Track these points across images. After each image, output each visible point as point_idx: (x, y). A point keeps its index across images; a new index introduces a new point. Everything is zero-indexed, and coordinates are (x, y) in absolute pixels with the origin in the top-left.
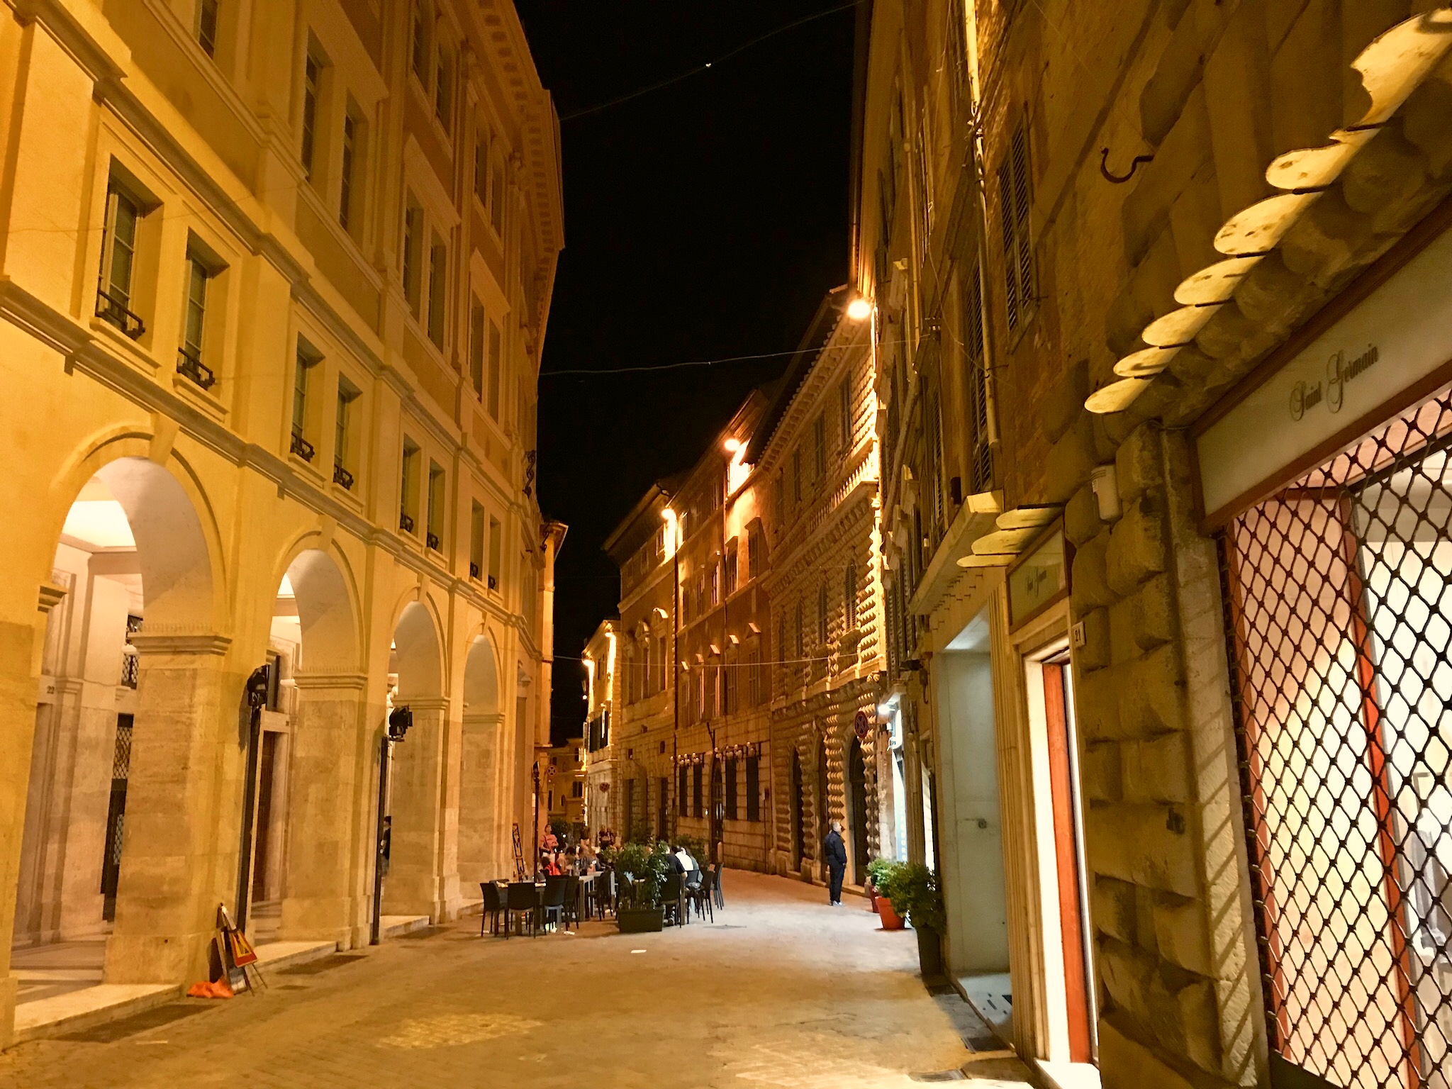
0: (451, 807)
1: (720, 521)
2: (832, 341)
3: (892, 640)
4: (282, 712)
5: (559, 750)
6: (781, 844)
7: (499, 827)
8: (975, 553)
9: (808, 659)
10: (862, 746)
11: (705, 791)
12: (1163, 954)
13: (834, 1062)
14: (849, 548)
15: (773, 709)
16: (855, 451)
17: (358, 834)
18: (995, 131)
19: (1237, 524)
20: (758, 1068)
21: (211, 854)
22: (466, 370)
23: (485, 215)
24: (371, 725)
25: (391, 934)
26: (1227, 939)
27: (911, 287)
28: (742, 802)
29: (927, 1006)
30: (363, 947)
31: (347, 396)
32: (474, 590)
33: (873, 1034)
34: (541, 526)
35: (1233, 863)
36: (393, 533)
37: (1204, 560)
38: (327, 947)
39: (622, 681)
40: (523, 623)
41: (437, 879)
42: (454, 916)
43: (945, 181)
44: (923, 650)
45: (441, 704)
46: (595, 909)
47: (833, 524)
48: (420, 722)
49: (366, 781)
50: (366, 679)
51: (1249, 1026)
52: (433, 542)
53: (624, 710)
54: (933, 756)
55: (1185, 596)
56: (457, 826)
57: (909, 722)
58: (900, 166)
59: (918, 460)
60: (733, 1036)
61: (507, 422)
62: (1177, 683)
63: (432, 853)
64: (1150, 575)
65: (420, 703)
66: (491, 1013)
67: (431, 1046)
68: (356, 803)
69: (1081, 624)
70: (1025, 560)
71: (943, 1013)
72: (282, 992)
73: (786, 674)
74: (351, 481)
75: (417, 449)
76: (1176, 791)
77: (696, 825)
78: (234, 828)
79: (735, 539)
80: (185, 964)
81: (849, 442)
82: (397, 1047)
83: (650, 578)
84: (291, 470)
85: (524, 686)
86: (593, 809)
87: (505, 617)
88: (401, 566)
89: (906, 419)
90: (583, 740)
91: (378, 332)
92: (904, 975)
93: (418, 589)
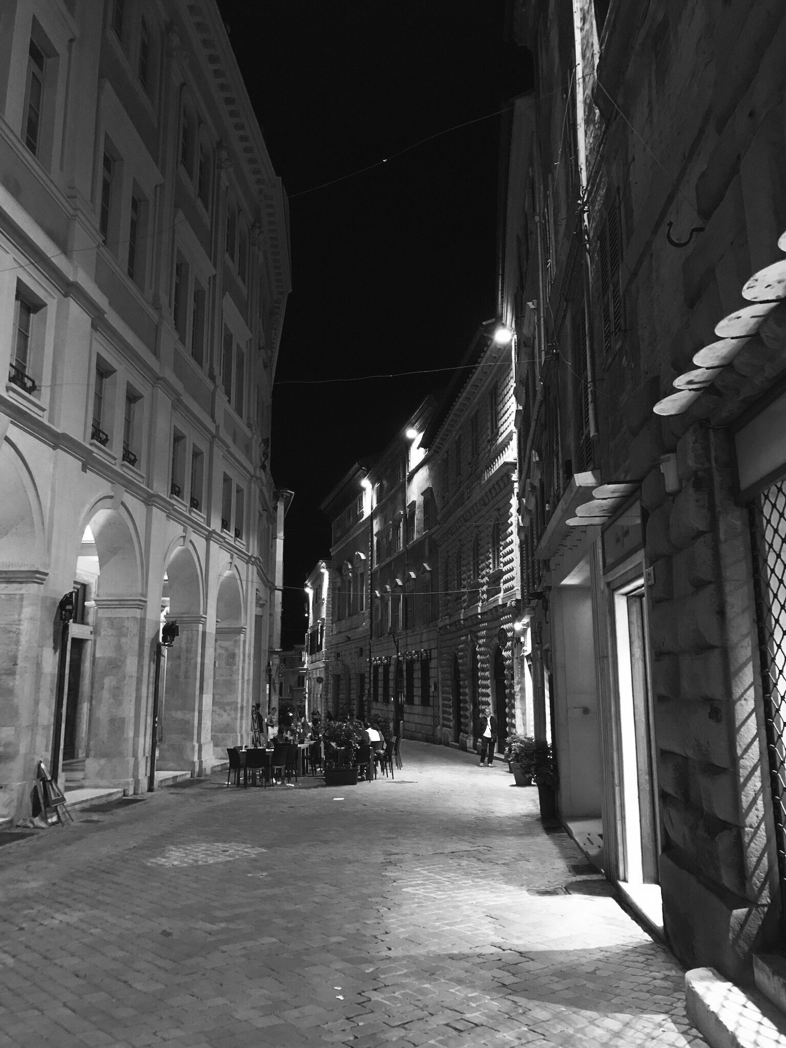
0: (208, 694)
1: (403, 490)
2: (484, 359)
3: (525, 577)
4: (87, 624)
5: (285, 653)
6: (446, 722)
7: (242, 708)
8: (579, 515)
9: (465, 590)
10: (503, 653)
11: (392, 684)
12: (706, 808)
13: (473, 881)
14: (495, 510)
15: (440, 626)
16: (500, 440)
17: (139, 713)
18: (597, 208)
19: (763, 497)
20: (418, 885)
21: (33, 726)
22: (219, 380)
23: (234, 268)
24: (149, 634)
25: (163, 784)
26: (751, 798)
27: (539, 320)
28: (417, 692)
29: (544, 842)
30: (142, 793)
31: (132, 398)
32: (224, 538)
33: (503, 862)
34: (274, 492)
35: (756, 743)
36: (165, 497)
37: (738, 523)
38: (118, 792)
39: (333, 605)
40: (260, 562)
41: (197, 745)
42: (208, 771)
43: (563, 244)
44: (545, 585)
45: (199, 619)
46: (310, 768)
47: (484, 492)
48: (185, 632)
49: (145, 674)
50: (145, 602)
51: (765, 860)
52: (195, 504)
53: (334, 625)
54: (551, 662)
55: (724, 548)
56: (211, 707)
57: (536, 637)
58: (532, 233)
59: (543, 447)
60: (401, 861)
61: (249, 418)
62: (718, 613)
63: (193, 726)
64: (700, 534)
65: (185, 619)
66: (230, 842)
67: (186, 865)
68: (138, 690)
69: (652, 568)
70: (615, 521)
71: (554, 847)
72: (82, 824)
73: (449, 600)
74: (135, 460)
75: (183, 437)
76: (717, 692)
77: (384, 708)
78: (50, 707)
79: (414, 503)
80: (15, 804)
81: (496, 433)
82: (161, 865)
83: (352, 530)
84: (92, 452)
85: (260, 607)
86: (312, 695)
87: (247, 558)
88: (171, 521)
89: (535, 417)
90: (305, 646)
91: (155, 352)
92: (529, 819)
93: (184, 537)
